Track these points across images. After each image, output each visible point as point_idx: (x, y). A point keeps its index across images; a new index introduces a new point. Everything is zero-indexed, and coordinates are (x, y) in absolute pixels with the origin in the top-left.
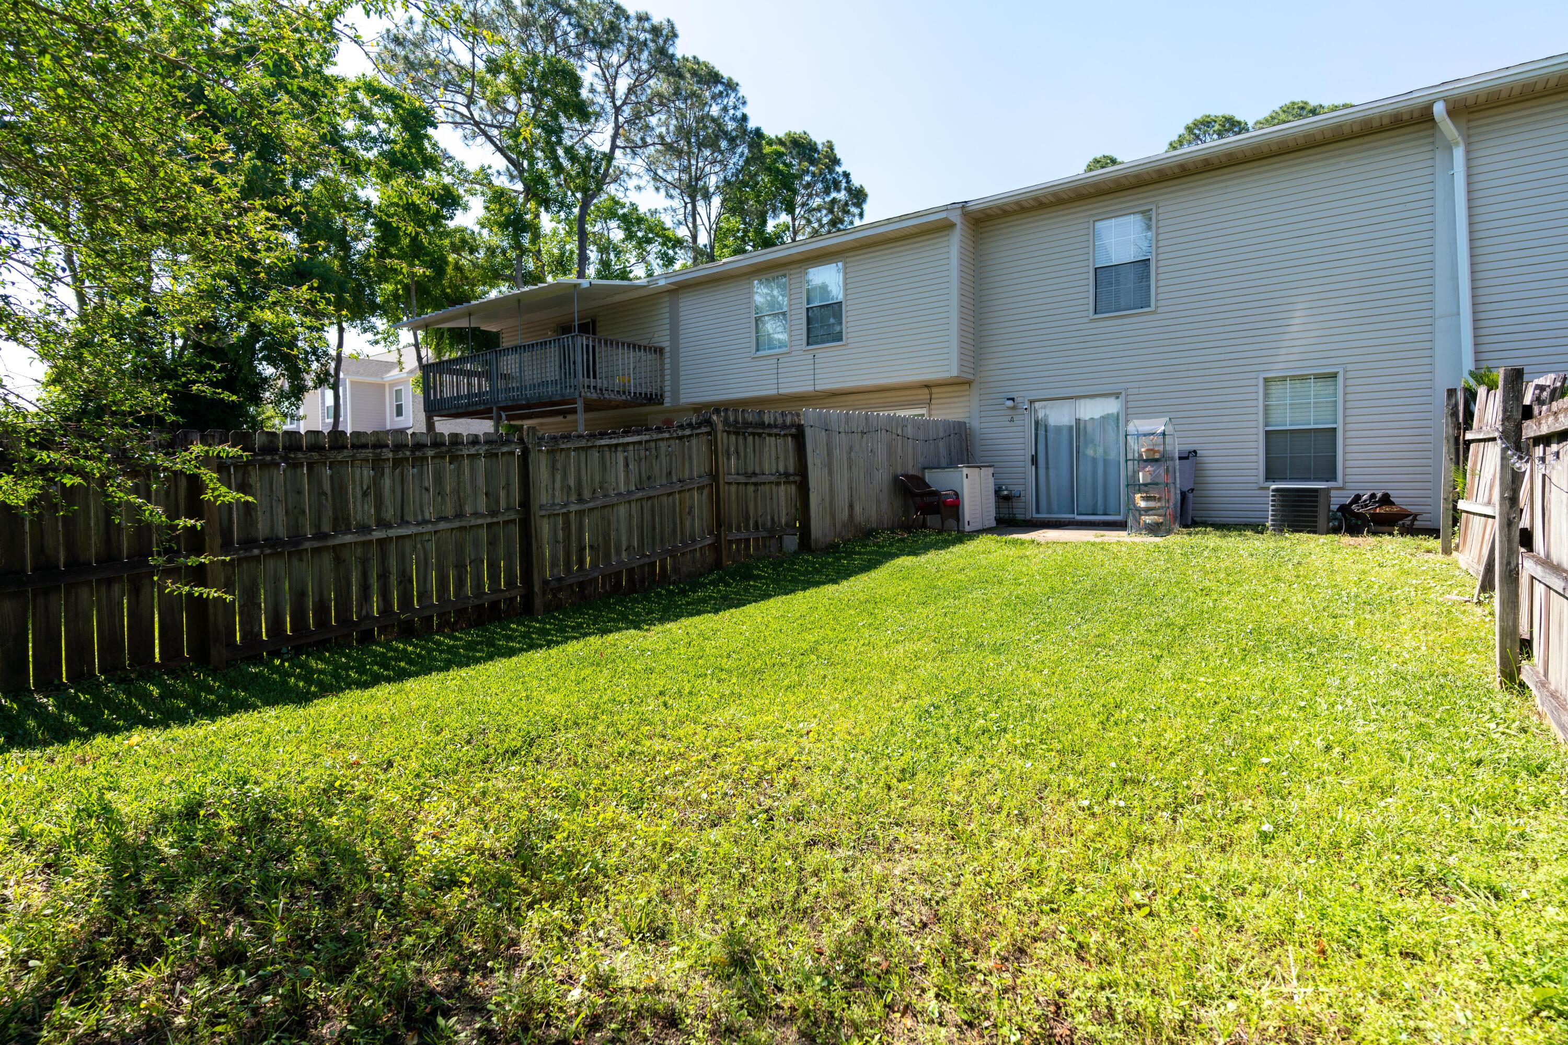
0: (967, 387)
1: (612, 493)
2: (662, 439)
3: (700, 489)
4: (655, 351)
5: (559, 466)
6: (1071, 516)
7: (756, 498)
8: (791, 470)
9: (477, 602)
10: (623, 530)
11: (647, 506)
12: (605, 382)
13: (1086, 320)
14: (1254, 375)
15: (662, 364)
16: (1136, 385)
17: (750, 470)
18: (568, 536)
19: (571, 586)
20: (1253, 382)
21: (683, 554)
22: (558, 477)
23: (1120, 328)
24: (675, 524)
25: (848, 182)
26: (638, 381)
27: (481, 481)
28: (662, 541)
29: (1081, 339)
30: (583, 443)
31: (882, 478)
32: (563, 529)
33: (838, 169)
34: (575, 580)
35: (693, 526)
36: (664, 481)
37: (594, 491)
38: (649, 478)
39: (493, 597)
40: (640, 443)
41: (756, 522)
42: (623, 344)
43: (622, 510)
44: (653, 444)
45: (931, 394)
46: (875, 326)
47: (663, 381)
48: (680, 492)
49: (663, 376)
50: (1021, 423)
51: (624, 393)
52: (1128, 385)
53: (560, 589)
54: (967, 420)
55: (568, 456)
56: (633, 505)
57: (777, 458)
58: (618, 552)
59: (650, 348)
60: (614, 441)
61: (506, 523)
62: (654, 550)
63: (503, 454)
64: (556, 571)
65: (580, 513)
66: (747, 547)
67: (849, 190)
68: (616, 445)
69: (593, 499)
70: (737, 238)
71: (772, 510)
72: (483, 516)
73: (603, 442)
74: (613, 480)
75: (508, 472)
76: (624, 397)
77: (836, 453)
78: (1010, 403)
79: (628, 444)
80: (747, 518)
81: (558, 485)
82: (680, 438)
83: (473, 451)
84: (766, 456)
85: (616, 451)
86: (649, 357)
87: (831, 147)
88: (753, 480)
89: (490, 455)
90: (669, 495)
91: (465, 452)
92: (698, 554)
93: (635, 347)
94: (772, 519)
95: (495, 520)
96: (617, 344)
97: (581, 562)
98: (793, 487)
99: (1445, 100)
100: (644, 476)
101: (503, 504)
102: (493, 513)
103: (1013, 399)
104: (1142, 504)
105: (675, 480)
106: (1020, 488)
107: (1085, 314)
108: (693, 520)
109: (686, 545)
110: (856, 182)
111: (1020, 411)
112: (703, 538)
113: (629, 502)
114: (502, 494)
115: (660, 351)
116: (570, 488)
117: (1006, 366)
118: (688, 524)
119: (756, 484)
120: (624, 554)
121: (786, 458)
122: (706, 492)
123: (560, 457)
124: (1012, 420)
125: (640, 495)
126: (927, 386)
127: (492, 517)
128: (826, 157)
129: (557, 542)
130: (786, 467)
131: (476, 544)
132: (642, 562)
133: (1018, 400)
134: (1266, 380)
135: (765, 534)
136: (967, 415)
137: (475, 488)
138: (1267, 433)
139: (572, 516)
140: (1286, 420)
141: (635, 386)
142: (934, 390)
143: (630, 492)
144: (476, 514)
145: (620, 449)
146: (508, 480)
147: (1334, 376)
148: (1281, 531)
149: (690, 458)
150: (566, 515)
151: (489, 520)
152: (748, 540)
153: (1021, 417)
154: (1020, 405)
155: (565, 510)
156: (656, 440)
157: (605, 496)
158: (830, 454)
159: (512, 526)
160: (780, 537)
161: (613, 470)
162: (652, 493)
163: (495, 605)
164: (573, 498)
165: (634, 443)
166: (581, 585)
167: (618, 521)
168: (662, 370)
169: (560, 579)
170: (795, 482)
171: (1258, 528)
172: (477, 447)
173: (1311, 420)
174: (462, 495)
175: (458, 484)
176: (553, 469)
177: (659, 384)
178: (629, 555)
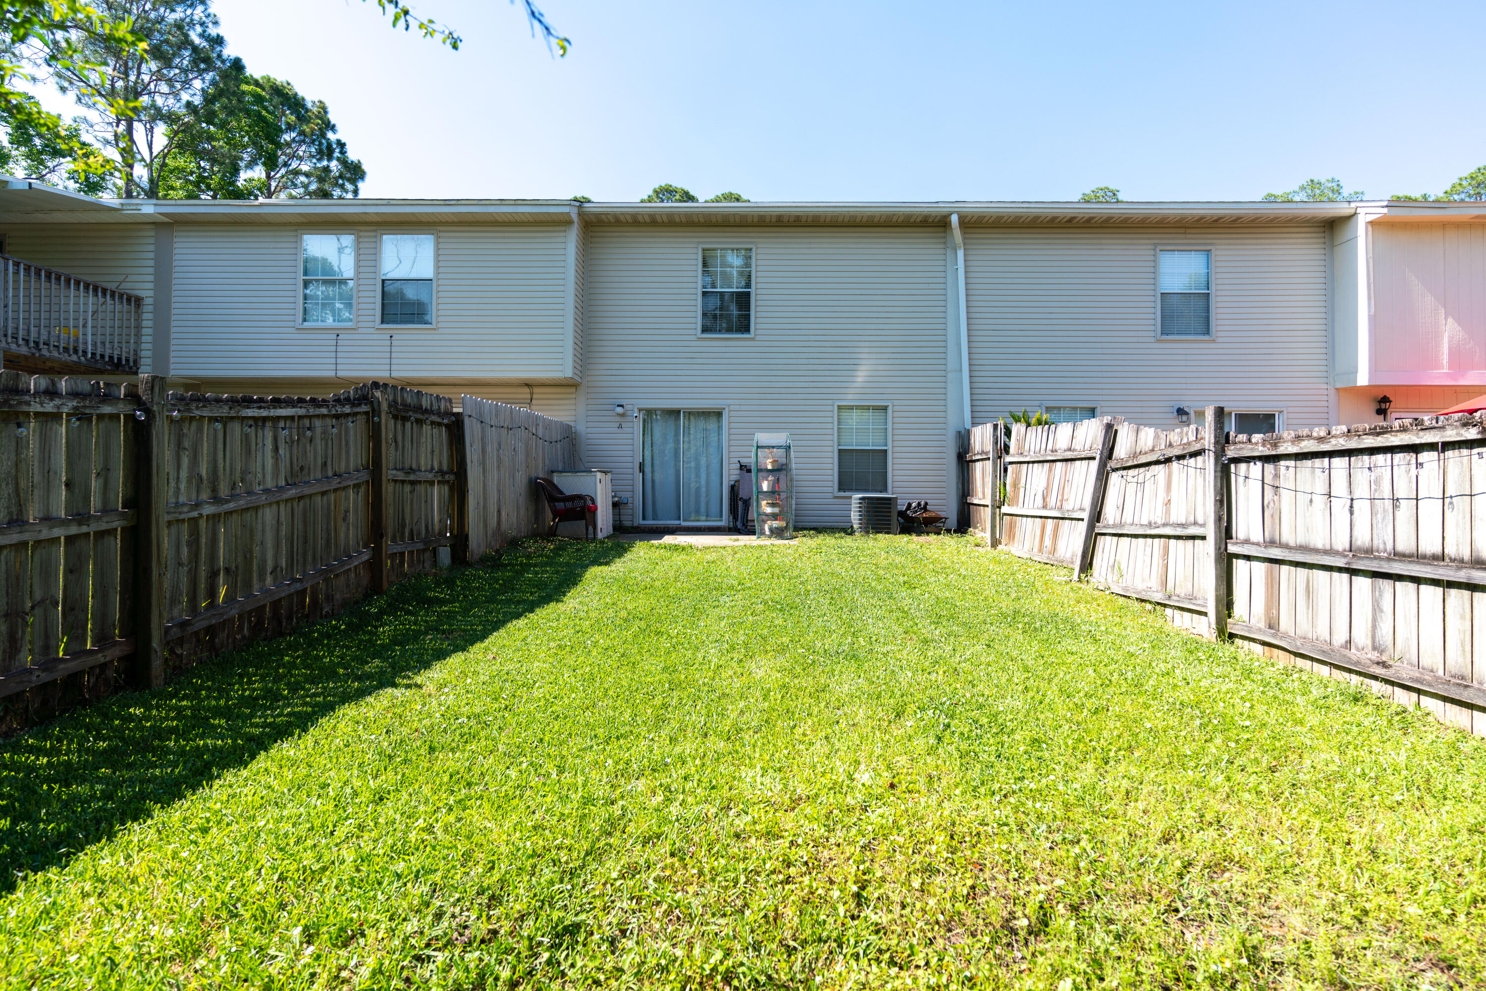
0: (573, 390)
1: (257, 489)
2: (318, 416)
3: (357, 486)
4: (129, 300)
5: (186, 444)
6: (677, 522)
7: (412, 500)
8: (445, 468)
9: (45, 677)
10: (269, 544)
11: (299, 508)
12: (44, 332)
13: (694, 338)
14: (830, 402)
15: (138, 319)
16: (738, 402)
17: (407, 466)
18: (195, 555)
19: (196, 633)
20: (830, 408)
21: (337, 576)
22: (185, 461)
23: (724, 349)
24: (329, 534)
25: (343, 152)
26: (99, 339)
27: (60, 460)
28: (314, 558)
29: (689, 355)
30: (224, 411)
31: (521, 479)
32: (189, 544)
33: (330, 135)
34: (205, 624)
35: (347, 536)
36: (319, 476)
37: (234, 486)
38: (302, 469)
39: (74, 666)
40: (292, 418)
41: (412, 531)
42: (78, 283)
43: (268, 515)
44: (307, 422)
45: (532, 394)
46: (474, 313)
47: (138, 343)
48: (335, 490)
49: (138, 335)
50: (630, 430)
51: (76, 351)
52: (728, 402)
53: (181, 641)
54: (572, 424)
55: (200, 430)
56: (282, 507)
57: (433, 451)
58: (262, 578)
59: (121, 296)
60: (264, 413)
61: (101, 535)
62: (304, 573)
63: (101, 417)
64: (176, 612)
65: (214, 518)
66: (402, 563)
67: (344, 162)
68: (265, 419)
69: (233, 497)
70: (188, 181)
71: (427, 516)
72: (63, 523)
73: (250, 413)
74: (259, 470)
75: (107, 448)
76: (74, 358)
77: (489, 449)
78: (620, 410)
79: (279, 418)
80: (403, 526)
81: (184, 474)
82: (337, 417)
83: (49, 407)
84: (423, 449)
85: (264, 426)
86: (118, 307)
87: (324, 109)
88: (412, 477)
89: (83, 417)
90: (323, 494)
91: (36, 407)
92: (353, 575)
93: (96, 289)
94: (427, 527)
95: (84, 529)
96: (68, 281)
97: (212, 593)
98: (446, 488)
99: (958, 213)
100: (296, 468)
101: (95, 502)
102: (81, 518)
103: (622, 406)
104: (769, 510)
105: (330, 474)
106: (629, 494)
107: (693, 332)
108: (348, 529)
109: (342, 563)
110: (353, 155)
111: (630, 419)
112: (360, 553)
113: (278, 503)
114: (95, 484)
115: (137, 302)
116: (200, 478)
117: (614, 372)
118: (342, 535)
119: (413, 483)
120: (269, 580)
121: (441, 453)
122: (362, 489)
123: (189, 431)
124: (620, 427)
125: (292, 492)
126: (527, 385)
127: (80, 524)
128: (317, 117)
129: (180, 564)
130: (440, 463)
131: (48, 573)
132: (292, 589)
133: (628, 407)
134: (839, 407)
135: (421, 546)
136: (573, 418)
137: (48, 473)
138: (840, 451)
139: (203, 524)
140: (853, 443)
141: (95, 344)
142: (536, 390)
143: (280, 489)
144: (48, 519)
145: (269, 424)
146: (106, 460)
147: (885, 408)
148: (867, 532)
149: (347, 445)
150: (194, 521)
151: (74, 530)
152: (402, 554)
153: (631, 424)
154: (629, 413)
155: (195, 514)
156: (310, 417)
157: (250, 493)
158: (484, 451)
159: (109, 539)
160: (434, 549)
161: (259, 455)
162: (307, 491)
163: (73, 679)
164: (205, 496)
165: (286, 418)
166: (210, 630)
167: (263, 531)
168: (138, 327)
169: (184, 625)
170: (448, 482)
171: (848, 531)
172: (57, 402)
173: (871, 443)
174: (22, 484)
175: (16, 465)
176: (179, 448)
177: (132, 346)
178: (275, 580)
